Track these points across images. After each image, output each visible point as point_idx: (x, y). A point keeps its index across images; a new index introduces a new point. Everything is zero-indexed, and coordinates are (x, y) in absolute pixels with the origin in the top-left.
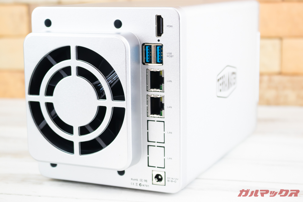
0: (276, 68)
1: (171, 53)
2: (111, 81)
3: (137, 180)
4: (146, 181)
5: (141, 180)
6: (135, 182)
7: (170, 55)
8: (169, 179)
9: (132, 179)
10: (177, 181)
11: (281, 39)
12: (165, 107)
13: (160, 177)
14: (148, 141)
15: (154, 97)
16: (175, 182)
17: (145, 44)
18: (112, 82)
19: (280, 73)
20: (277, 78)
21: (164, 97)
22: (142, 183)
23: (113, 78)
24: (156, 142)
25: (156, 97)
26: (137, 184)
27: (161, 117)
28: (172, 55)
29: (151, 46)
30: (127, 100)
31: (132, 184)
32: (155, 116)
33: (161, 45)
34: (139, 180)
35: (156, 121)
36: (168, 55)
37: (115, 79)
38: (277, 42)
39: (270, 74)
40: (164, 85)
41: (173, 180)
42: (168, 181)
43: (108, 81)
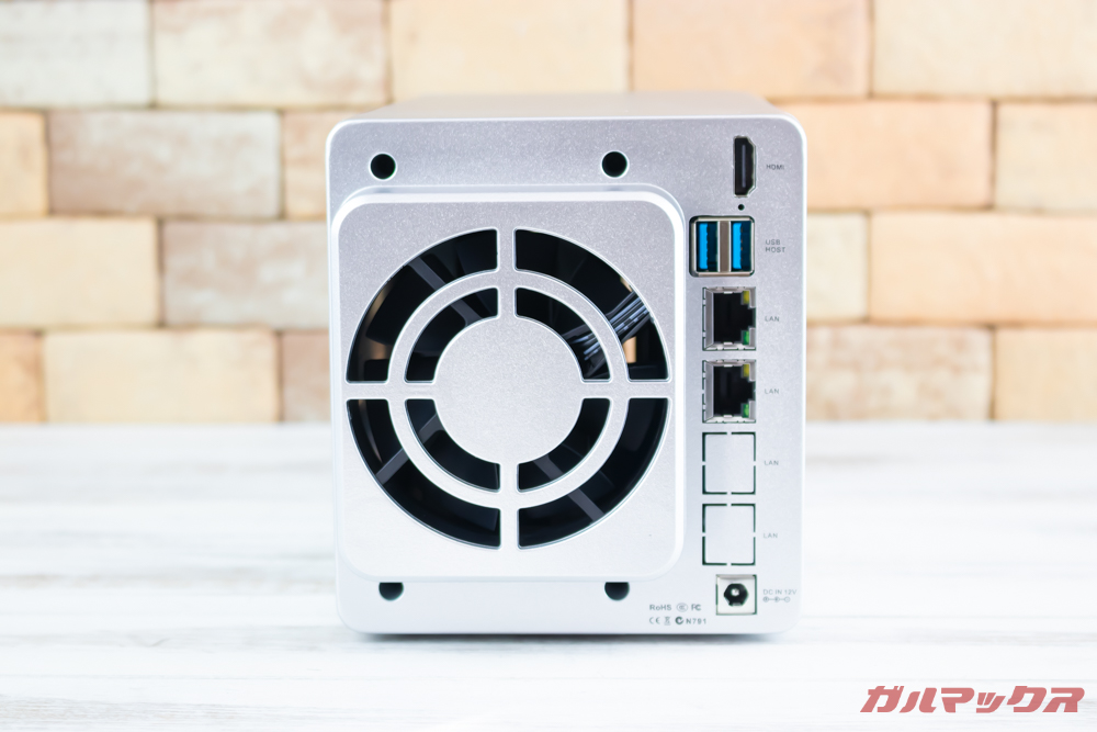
0: (855, 307)
1: (778, 242)
2: (622, 324)
3: (668, 607)
4: (696, 607)
5: (682, 607)
6: (662, 614)
7: (776, 246)
8: (768, 595)
9: (651, 607)
10: (791, 596)
11: (867, 213)
12: (759, 391)
13: (735, 593)
14: (704, 492)
15: (726, 366)
16: (786, 600)
17: (700, 220)
18: (626, 328)
19: (866, 320)
20: (857, 335)
21: (753, 363)
22: (685, 615)
23: (631, 317)
24: (729, 493)
25: (730, 366)
26: (667, 618)
27: (745, 420)
28: (781, 246)
29: (715, 223)
30: (674, 375)
31: (654, 620)
32: (727, 418)
33: (748, 219)
34: (673, 607)
35: (729, 433)
36: (768, 246)
37: (636, 320)
38: (855, 222)
39: (836, 324)
40: (753, 332)
41: (779, 596)
42: (766, 599)
43: (614, 326)
